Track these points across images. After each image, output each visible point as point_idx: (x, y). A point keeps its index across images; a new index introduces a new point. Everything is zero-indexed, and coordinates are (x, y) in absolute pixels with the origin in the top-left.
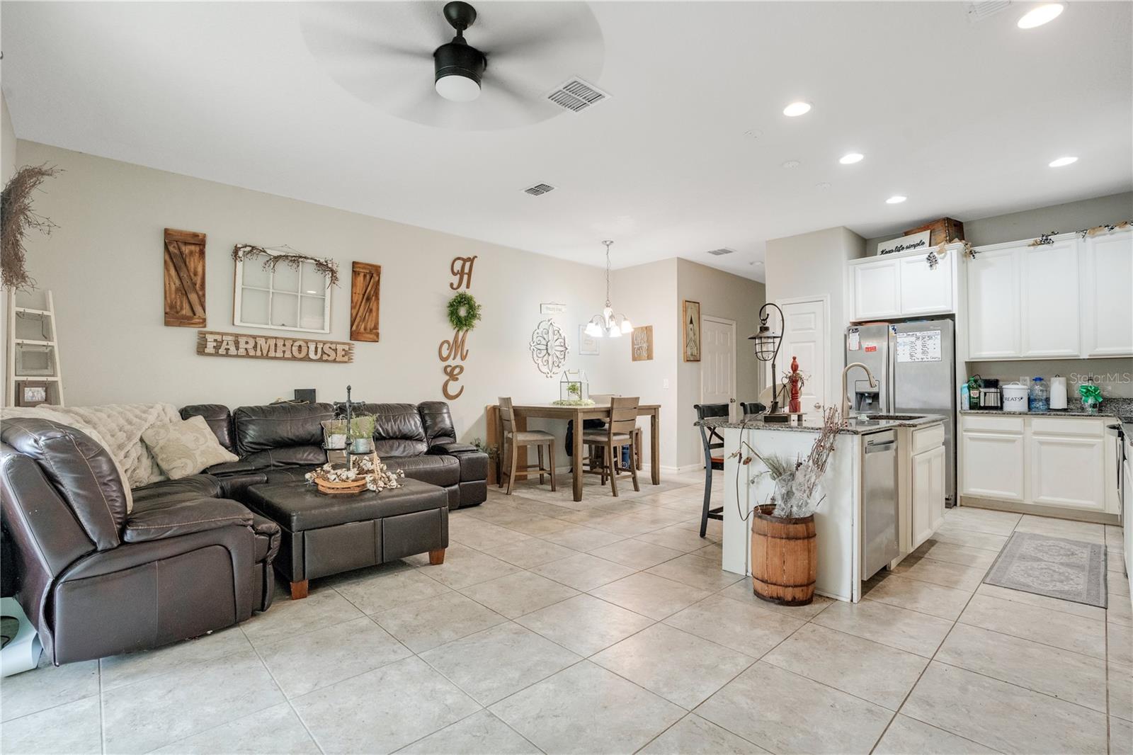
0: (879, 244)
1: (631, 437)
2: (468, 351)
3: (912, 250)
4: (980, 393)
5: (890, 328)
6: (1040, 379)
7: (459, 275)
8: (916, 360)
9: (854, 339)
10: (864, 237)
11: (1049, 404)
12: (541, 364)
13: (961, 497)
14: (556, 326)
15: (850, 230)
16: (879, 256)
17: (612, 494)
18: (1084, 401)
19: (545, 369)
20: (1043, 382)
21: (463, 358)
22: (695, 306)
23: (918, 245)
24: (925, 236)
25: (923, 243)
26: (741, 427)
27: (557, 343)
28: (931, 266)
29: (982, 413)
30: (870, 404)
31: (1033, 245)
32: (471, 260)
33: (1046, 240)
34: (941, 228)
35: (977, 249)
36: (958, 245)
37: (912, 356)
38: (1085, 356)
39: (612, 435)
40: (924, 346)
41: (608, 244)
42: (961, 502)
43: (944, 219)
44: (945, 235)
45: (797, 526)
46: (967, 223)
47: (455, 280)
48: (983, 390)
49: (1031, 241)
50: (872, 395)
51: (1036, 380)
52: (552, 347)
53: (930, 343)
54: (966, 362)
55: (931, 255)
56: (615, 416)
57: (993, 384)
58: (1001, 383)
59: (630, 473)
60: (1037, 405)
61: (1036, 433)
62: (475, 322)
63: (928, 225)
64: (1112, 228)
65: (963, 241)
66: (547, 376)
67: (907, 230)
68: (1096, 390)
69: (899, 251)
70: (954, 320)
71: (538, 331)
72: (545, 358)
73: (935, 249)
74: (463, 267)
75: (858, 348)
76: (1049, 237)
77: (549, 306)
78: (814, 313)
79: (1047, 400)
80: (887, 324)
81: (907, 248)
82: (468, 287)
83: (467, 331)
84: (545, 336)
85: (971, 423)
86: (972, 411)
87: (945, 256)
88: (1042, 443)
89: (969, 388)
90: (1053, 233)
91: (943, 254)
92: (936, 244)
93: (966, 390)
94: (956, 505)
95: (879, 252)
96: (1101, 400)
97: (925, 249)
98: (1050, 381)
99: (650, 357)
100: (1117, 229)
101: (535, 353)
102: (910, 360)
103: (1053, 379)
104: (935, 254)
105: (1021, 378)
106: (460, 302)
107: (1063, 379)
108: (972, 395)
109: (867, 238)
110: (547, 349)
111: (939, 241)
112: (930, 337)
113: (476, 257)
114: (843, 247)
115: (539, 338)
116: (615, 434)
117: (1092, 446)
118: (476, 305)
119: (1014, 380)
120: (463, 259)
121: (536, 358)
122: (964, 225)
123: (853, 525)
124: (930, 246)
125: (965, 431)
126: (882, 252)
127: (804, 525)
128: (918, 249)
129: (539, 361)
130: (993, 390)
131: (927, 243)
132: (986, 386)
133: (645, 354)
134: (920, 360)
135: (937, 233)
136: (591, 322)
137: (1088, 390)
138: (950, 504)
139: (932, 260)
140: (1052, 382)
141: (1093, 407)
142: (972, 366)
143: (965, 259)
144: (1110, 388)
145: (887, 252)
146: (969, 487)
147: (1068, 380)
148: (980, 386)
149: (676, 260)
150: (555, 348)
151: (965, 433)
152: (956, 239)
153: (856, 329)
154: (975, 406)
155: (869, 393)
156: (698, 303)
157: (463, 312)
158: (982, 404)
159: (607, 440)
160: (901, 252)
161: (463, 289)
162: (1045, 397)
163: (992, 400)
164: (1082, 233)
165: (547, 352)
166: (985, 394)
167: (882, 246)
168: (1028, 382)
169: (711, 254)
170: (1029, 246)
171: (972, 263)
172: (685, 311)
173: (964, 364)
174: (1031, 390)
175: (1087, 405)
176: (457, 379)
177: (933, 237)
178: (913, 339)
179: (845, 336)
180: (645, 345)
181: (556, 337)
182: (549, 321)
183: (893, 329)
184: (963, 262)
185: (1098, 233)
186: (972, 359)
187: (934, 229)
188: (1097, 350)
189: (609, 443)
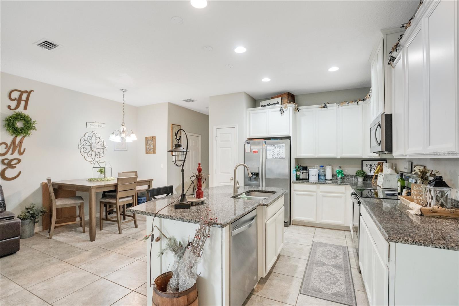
0: (261, 102)
1: (133, 199)
2: (25, 149)
3: (274, 106)
4: (300, 173)
5: (264, 142)
6: (323, 166)
7: (16, 101)
8: (275, 158)
9: (248, 147)
10: (255, 98)
11: (325, 177)
12: (86, 156)
13: (292, 221)
14: (98, 135)
15: (248, 94)
16: (260, 108)
17: (118, 232)
18: (338, 176)
19: (90, 159)
20: (323, 168)
21: (21, 154)
22: (178, 127)
23: (276, 103)
24: (279, 100)
25: (278, 103)
26: (154, 216)
27: (99, 144)
28: (281, 114)
29: (301, 183)
30: (255, 178)
31: (321, 108)
32: (29, 93)
33: (325, 106)
34: (286, 97)
35: (300, 107)
36: (292, 105)
37: (273, 156)
38: (338, 157)
39: (118, 199)
40: (278, 151)
41: (124, 91)
42: (292, 223)
43: (287, 93)
44: (287, 100)
45: (180, 298)
46: (296, 95)
47: (13, 104)
48: (301, 171)
49: (320, 106)
50: (256, 174)
51: (321, 167)
52: (94, 147)
53: (280, 150)
54: (295, 158)
55: (282, 109)
56: (119, 189)
57: (305, 168)
58: (308, 168)
59: (133, 218)
60: (321, 179)
61: (321, 192)
62: (32, 132)
63: (280, 95)
64: (348, 103)
65: (295, 103)
66: (91, 163)
67: (273, 97)
68: (342, 172)
69: (268, 106)
70: (290, 139)
71: (84, 137)
72: (90, 153)
73: (283, 106)
74: (20, 96)
75: (250, 151)
76: (327, 105)
77: (92, 124)
78: (231, 133)
79: (325, 175)
80: (262, 140)
81: (272, 105)
82: (25, 108)
83: (24, 137)
84: (90, 141)
85: (297, 187)
86: (297, 182)
87: (287, 110)
88: (323, 196)
89: (296, 171)
90: (328, 103)
91: (286, 109)
92: (284, 104)
93: (295, 172)
94: (290, 224)
95: (261, 105)
96: (343, 176)
97: (279, 106)
98: (326, 167)
99: (154, 152)
100: (350, 103)
101: (82, 150)
102: (272, 158)
103: (327, 167)
104: (283, 108)
105: (316, 165)
106: (16, 118)
107: (330, 167)
108: (297, 174)
109: (256, 99)
110: (91, 148)
111: (285, 103)
112: (280, 147)
113: (33, 91)
114: (244, 102)
115: (85, 142)
116: (120, 198)
117: (341, 197)
118: (32, 121)
119: (313, 167)
120: (20, 91)
121: (82, 153)
122: (295, 96)
123: (222, 287)
124: (281, 104)
125: (294, 191)
126: (262, 106)
127: (185, 297)
128: (276, 105)
129: (86, 155)
130: (305, 171)
131: (280, 103)
132: (303, 170)
133: (152, 151)
134: (276, 158)
135: (284, 99)
136: (113, 134)
137: (339, 172)
138: (288, 225)
139: (282, 111)
140: (327, 168)
141: (341, 179)
142: (297, 160)
143: (295, 112)
144: (346, 171)
145: (263, 106)
146: (295, 217)
147: (332, 167)
148: (300, 170)
149: (168, 103)
150: (96, 147)
151: (294, 192)
152: (292, 102)
153: (249, 142)
154: (298, 179)
155: (254, 173)
156: (180, 126)
157: (19, 125)
158: (301, 178)
159: (115, 202)
160: (269, 106)
161: (21, 110)
162: (324, 174)
163: (305, 176)
164: (338, 104)
165: (91, 150)
166: (302, 173)
167: (262, 103)
168: (318, 168)
169: (184, 102)
170: (319, 108)
171: (298, 114)
172: (172, 129)
173: (294, 159)
174: (319, 171)
175: (339, 178)
176: (15, 167)
177: (282, 100)
178: (273, 148)
179: (244, 145)
180: (152, 146)
181: (97, 141)
182: (92, 132)
183: (265, 143)
184: (295, 113)
185: (343, 105)
186: (298, 157)
187: (283, 97)
188: (343, 155)
189: (116, 204)
